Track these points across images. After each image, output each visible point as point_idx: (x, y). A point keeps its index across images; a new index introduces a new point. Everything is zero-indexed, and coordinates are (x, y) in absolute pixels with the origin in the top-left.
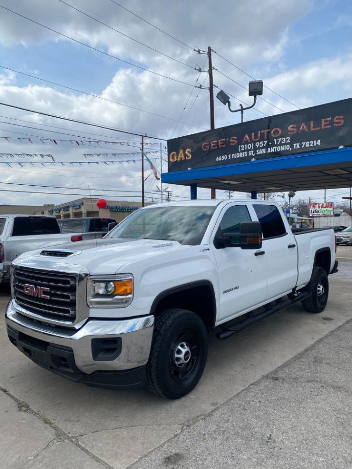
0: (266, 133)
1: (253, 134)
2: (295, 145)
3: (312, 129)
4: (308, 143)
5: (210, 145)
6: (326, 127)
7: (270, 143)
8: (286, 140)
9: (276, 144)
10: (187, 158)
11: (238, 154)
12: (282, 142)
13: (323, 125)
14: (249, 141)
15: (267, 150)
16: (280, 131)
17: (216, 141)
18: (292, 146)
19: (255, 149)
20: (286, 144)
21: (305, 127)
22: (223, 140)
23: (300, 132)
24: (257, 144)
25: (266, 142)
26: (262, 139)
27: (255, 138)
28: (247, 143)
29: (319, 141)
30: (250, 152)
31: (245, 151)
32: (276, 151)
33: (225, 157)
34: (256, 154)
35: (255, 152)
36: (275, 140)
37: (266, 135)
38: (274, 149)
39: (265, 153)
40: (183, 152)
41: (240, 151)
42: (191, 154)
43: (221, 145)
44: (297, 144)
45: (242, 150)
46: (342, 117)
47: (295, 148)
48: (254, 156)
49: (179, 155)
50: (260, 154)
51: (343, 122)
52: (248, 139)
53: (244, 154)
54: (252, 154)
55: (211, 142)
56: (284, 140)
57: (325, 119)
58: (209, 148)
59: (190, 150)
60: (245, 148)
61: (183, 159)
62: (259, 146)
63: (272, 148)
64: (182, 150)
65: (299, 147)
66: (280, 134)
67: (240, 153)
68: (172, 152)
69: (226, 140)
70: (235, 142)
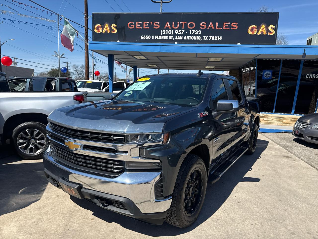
0: (183, 24)
1: (173, 23)
2: (204, 37)
3: (217, 28)
4: (213, 37)
5: (135, 24)
6: (226, 29)
7: (187, 33)
8: (199, 33)
9: (190, 34)
10: (112, 32)
11: (160, 36)
12: (195, 33)
13: (224, 27)
14: (170, 28)
15: (183, 38)
16: (194, 25)
17: (141, 23)
18: (202, 38)
19: (174, 35)
20: (198, 35)
21: (212, 25)
22: (147, 23)
23: (208, 28)
24: (176, 32)
25: (183, 31)
26: (180, 28)
27: (175, 26)
28: (168, 29)
29: (221, 37)
31: (166, 35)
32: (190, 39)
33: (149, 37)
34: (175, 39)
35: (174, 37)
36: (190, 31)
37: (183, 26)
38: (189, 37)
39: (182, 39)
40: (108, 26)
41: (162, 34)
42: (117, 29)
43: (146, 26)
44: (206, 37)
45: (163, 34)
46: (237, 24)
47: (204, 39)
48: (173, 40)
49: (105, 28)
50: (178, 39)
51: (237, 27)
52: (169, 26)
53: (165, 37)
54: (172, 39)
55: (137, 23)
56: (197, 32)
57: (226, 23)
58: (134, 27)
59: (116, 25)
60: (166, 32)
61: (108, 32)
62: (178, 33)
63: (187, 36)
64: (108, 24)
65: (207, 39)
66: (194, 27)
67: (162, 36)
68: (98, 24)
69: (150, 24)
70: (158, 27)
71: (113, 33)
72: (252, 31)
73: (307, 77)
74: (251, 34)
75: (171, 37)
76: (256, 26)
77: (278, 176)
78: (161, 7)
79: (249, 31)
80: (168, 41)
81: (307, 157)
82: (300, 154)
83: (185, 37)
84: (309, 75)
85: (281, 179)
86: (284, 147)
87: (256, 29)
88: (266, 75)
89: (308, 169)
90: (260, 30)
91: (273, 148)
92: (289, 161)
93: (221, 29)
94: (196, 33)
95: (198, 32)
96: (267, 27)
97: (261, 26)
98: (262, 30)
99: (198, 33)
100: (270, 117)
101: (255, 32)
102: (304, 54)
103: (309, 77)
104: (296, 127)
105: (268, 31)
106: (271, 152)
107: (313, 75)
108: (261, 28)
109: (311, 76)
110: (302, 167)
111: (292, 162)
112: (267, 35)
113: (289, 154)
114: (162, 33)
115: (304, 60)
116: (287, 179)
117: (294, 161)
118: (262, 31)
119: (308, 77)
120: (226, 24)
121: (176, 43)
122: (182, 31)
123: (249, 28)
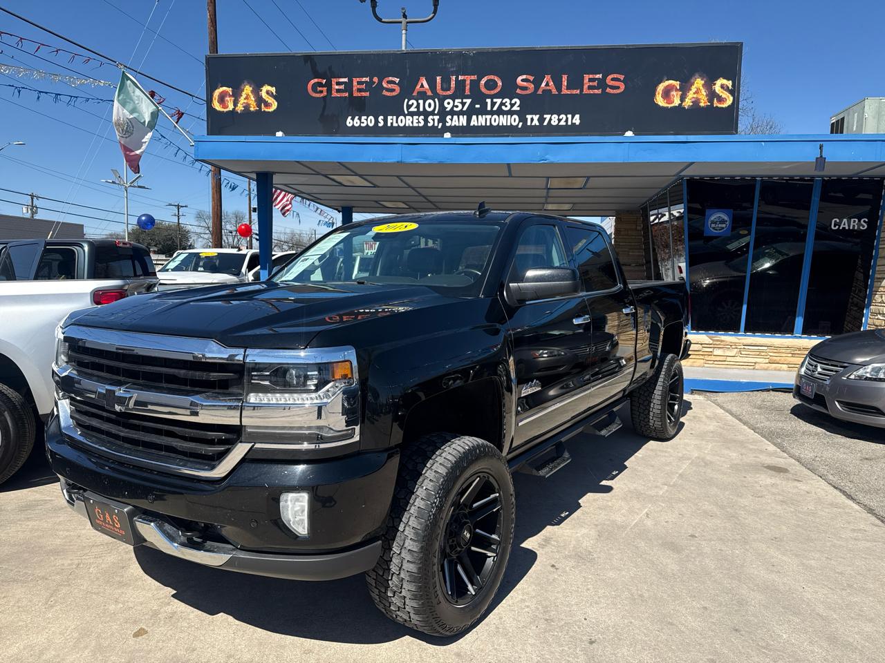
0: (468, 82)
1: (439, 79)
2: (529, 117)
3: (565, 91)
4: (555, 117)
5: (329, 85)
6: (591, 92)
7: (478, 106)
8: (512, 105)
9: (489, 108)
10: (264, 109)
11: (401, 117)
12: (503, 108)
13: (586, 87)
14: (429, 93)
15: (469, 120)
16: (500, 83)
17: (346, 80)
18: (523, 119)
19: (443, 113)
20: (511, 113)
21: (551, 83)
22: (364, 79)
23: (540, 92)
24: (448, 104)
25: (468, 101)
26: (459, 93)
27: (442, 89)
28: (423, 96)
29: (577, 116)
30: (431, 117)
31: (418, 113)
32: (488, 124)
33: (369, 121)
34: (444, 125)
35: (442, 120)
36: (489, 101)
37: (468, 87)
38: (486, 119)
39: (465, 124)
40: (252, 92)
41: (406, 112)
42: (277, 101)
43: (360, 90)
44: (534, 116)
45: (410, 110)
46: (622, 77)
47: (529, 123)
48: (440, 127)
49: (242, 98)
50: (453, 125)
51: (622, 87)
52: (426, 89)
53: (415, 121)
54: (436, 125)
55: (334, 81)
56: (508, 104)
57: (591, 76)
58: (325, 93)
59: (274, 88)
60: (418, 106)
61: (252, 109)
62: (452, 108)
63: (480, 116)
64: (250, 86)
65: (538, 124)
66: (498, 89)
67: (408, 117)
68: (221, 87)
69: (372, 82)
70: (393, 90)
71: (266, 110)
72: (667, 96)
73: (835, 226)
74: (666, 105)
75: (433, 120)
76: (677, 84)
77: (738, 537)
78: (404, 36)
79: (657, 98)
80: (425, 131)
81: (837, 468)
82: (817, 459)
83: (472, 120)
84: (838, 221)
85: (748, 547)
86: (770, 436)
87: (677, 90)
88: (716, 223)
89: (840, 508)
90: (691, 94)
91: (735, 441)
92: (778, 482)
93: (578, 92)
94: (506, 106)
95: (510, 104)
96: (709, 85)
97: (692, 81)
98: (694, 93)
99: (511, 107)
100: (732, 346)
101: (675, 101)
102: (821, 161)
103: (841, 228)
104: (803, 373)
105: (712, 95)
106: (726, 452)
107: (852, 220)
108: (694, 89)
109: (844, 224)
110: (819, 501)
111: (792, 484)
112: (710, 108)
113: (782, 460)
114: (408, 109)
115: (822, 177)
116: (768, 547)
117: (796, 483)
118: (695, 96)
119: (837, 227)
120: (590, 80)
121: (447, 135)
122: (466, 103)
123: (658, 90)
